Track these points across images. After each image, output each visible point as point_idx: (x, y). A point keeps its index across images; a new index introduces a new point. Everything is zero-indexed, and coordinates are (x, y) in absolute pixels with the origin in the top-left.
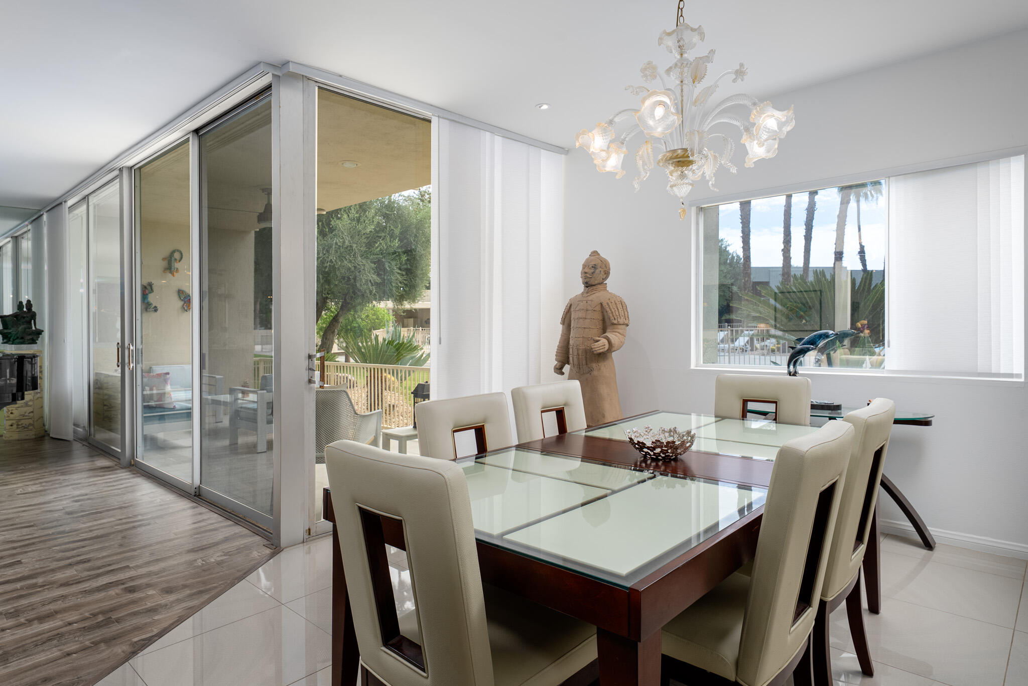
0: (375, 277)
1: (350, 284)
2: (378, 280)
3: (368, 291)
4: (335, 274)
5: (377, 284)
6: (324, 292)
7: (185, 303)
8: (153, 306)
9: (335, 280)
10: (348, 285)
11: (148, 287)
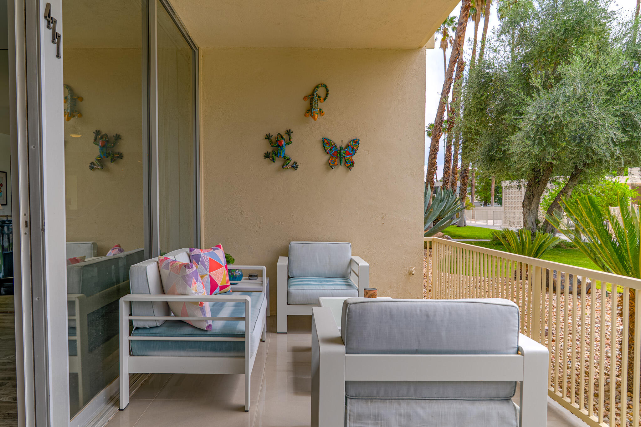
0: (620, 135)
1: (582, 146)
2: (625, 139)
3: (607, 154)
4: (563, 134)
5: (622, 144)
6: (547, 157)
7: (331, 156)
8: (291, 162)
9: (561, 142)
10: (579, 147)
11: (286, 137)
